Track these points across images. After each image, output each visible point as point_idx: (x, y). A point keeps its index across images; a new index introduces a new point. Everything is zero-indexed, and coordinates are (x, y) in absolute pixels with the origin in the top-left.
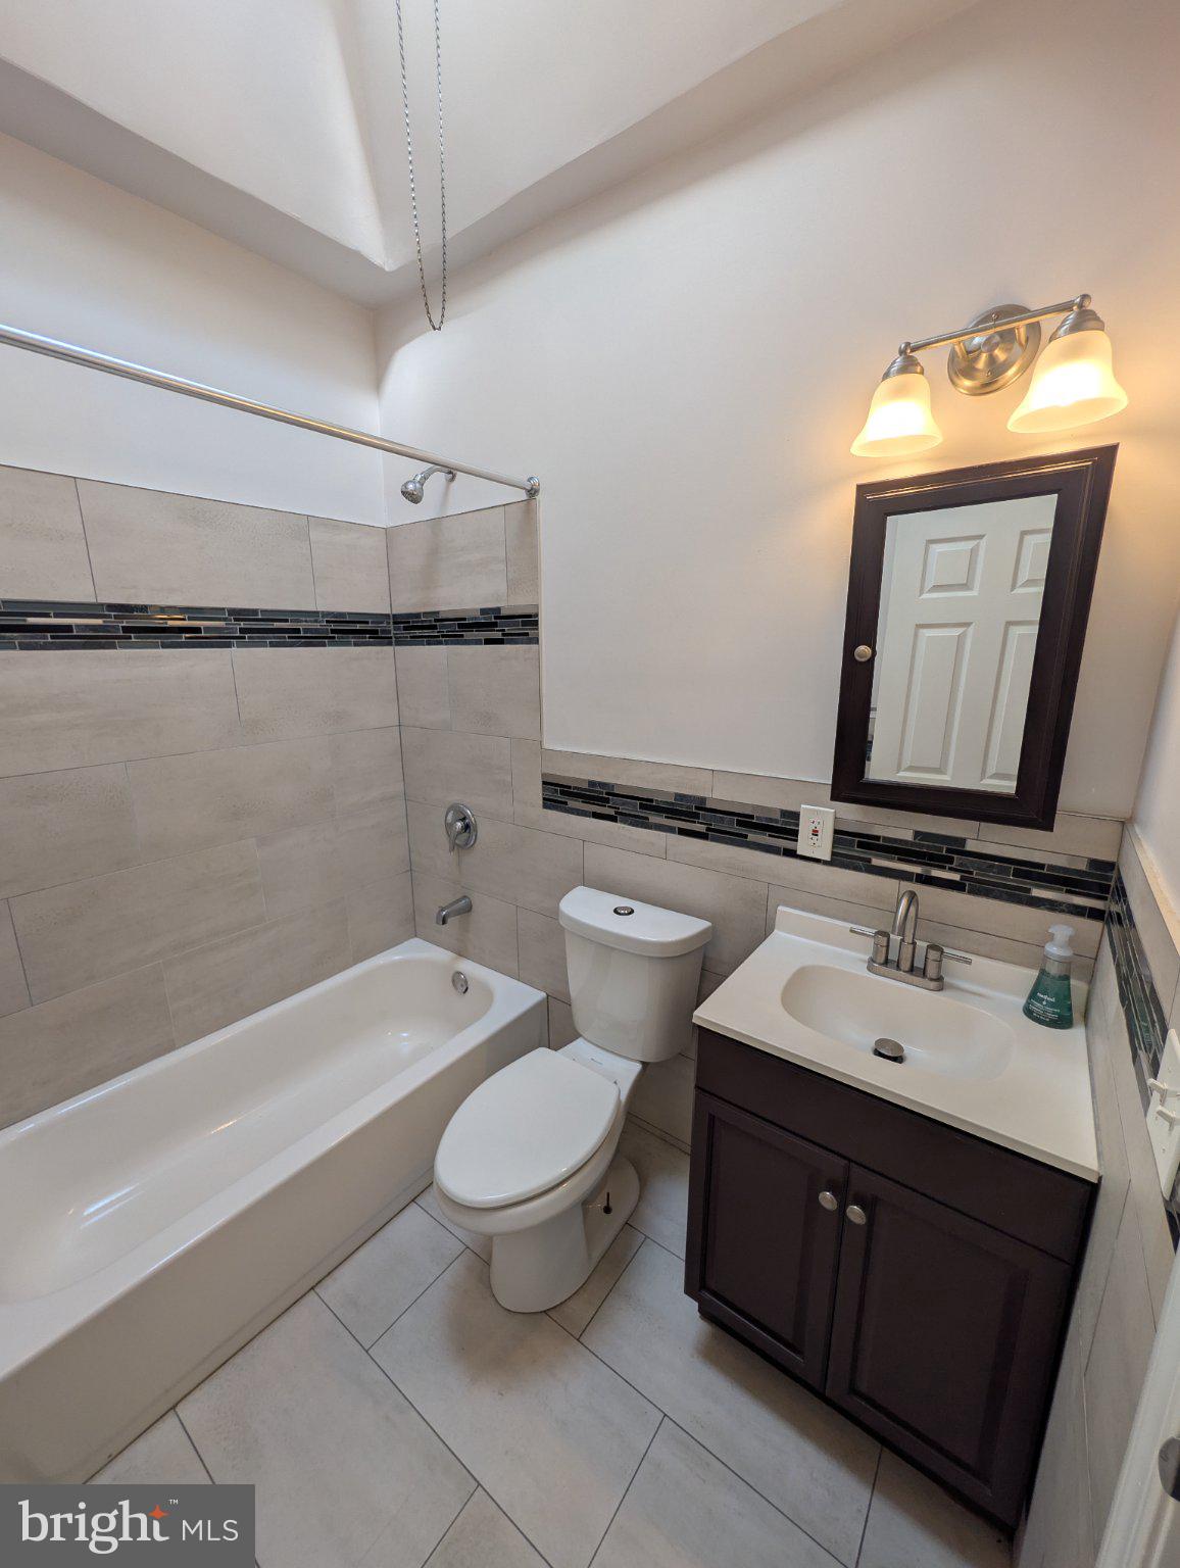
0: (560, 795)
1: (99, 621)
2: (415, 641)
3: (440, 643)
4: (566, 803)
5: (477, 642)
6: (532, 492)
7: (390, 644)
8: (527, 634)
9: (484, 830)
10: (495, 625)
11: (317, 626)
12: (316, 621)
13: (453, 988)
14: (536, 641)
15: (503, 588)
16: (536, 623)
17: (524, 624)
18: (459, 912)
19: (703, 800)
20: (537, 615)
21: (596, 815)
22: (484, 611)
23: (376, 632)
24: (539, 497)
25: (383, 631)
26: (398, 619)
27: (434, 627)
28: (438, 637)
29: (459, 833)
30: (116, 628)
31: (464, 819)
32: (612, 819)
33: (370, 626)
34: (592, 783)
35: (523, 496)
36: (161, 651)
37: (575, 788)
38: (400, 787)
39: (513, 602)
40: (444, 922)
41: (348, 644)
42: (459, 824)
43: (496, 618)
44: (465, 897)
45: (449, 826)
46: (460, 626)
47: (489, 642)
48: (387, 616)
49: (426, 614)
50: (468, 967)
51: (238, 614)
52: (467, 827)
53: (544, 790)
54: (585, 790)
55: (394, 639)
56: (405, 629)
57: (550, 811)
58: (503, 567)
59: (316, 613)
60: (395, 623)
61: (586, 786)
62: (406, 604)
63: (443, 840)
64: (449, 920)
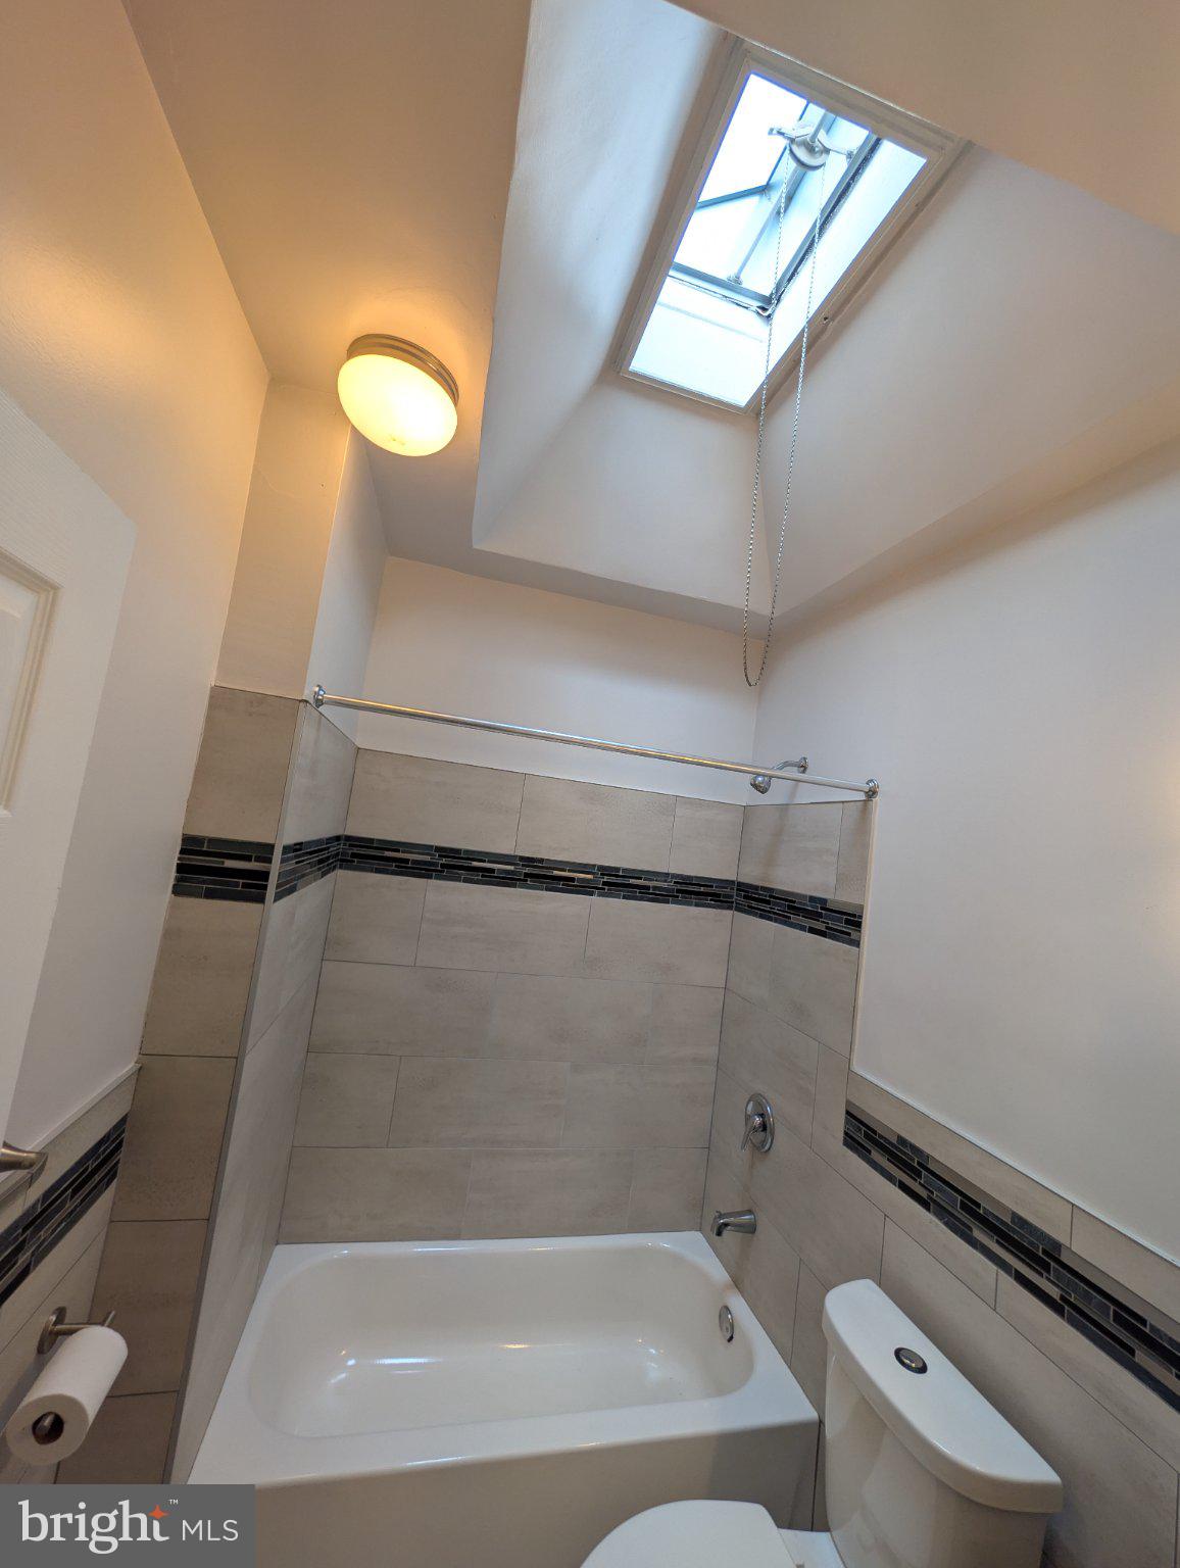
0: (863, 1136)
1: (512, 868)
2: (750, 911)
3: (770, 919)
4: (870, 1152)
5: (802, 928)
6: (871, 794)
7: (730, 908)
8: (849, 934)
9: (782, 1139)
10: (820, 915)
11: (665, 885)
12: (665, 881)
13: (719, 1328)
14: (857, 943)
15: (832, 880)
16: (859, 925)
17: (848, 922)
18: (740, 1227)
19: (1058, 1246)
20: (861, 917)
21: (903, 1187)
22: (812, 899)
23: (719, 895)
24: (877, 799)
25: (725, 896)
26: (742, 887)
27: (768, 902)
28: (769, 912)
29: (755, 1129)
30: (520, 874)
31: (762, 1115)
32: (924, 1204)
33: (714, 890)
34: (902, 1141)
35: (862, 797)
36: (545, 893)
37: (881, 1137)
38: (713, 1051)
39: (840, 896)
40: (719, 1234)
41: (689, 904)
42: (758, 1120)
43: (822, 908)
44: (750, 1212)
45: (748, 1118)
46: (790, 907)
47: (812, 931)
48: (733, 882)
49: (764, 889)
50: (739, 1307)
51: (605, 871)
52: (764, 1127)
53: (847, 1122)
54: (890, 1143)
55: (734, 905)
56: (745, 897)
57: (850, 1153)
58: (835, 859)
59: (667, 874)
60: (737, 890)
61: (894, 1140)
62: (751, 875)
63: (741, 1129)
64: (725, 1233)
